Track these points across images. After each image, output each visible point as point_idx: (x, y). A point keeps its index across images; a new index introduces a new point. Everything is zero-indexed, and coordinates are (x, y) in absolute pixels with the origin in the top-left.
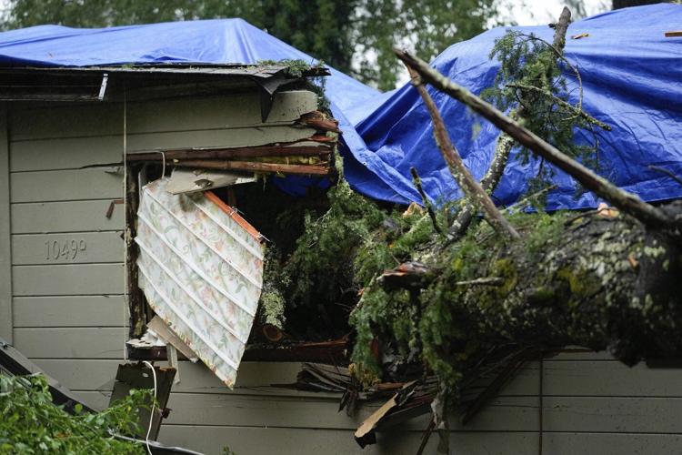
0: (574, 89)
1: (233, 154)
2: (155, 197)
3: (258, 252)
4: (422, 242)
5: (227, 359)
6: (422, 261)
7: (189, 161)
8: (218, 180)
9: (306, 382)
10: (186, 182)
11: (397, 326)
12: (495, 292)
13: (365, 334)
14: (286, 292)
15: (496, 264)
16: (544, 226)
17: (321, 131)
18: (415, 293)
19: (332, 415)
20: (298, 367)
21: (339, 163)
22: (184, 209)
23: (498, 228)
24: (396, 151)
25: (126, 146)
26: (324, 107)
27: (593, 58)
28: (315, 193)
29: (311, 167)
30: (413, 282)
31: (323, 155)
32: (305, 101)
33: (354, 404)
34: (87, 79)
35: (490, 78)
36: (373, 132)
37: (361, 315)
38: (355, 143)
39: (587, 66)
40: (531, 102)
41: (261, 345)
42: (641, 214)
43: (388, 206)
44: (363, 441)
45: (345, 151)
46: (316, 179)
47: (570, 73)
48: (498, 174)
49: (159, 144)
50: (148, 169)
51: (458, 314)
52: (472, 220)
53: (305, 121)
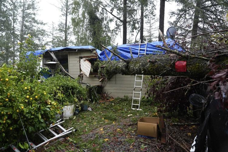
0: (118, 50)
1: (89, 56)
2: (82, 60)
3: (90, 65)
4: (104, 64)
5: (88, 75)
6: (104, 66)
7: (85, 57)
8: (87, 59)
9: (95, 77)
10: (84, 59)
11: (102, 72)
12: (111, 68)
13: (99, 72)
14: (93, 69)
15: (111, 66)
16: (115, 62)
17: (96, 54)
18: (104, 68)
19: (97, 79)
20: (95, 75)
21: (98, 57)
22: (84, 61)
23: (111, 62)
24: (103, 56)
25: (79, 56)
26: (96, 52)
27: (120, 47)
28: (96, 60)
29: (95, 57)
30: (103, 68)
31: (96, 56)
32: (95, 52)
33: (99, 79)
34: (75, 50)
35: (111, 49)
36: (101, 55)
37: (99, 71)
38: (99, 55)
39: (119, 48)
40: (114, 51)
41: (91, 73)
42: (124, 60)
43: (102, 61)
44: (100, 82)
45: (98, 56)
46: (96, 58)
47: (118, 49)
48: (111, 58)
49: (82, 55)
50: (81, 58)
51: (107, 71)
52: (109, 62)
53: (95, 53)
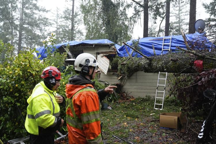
0: (140, 45)
1: (106, 52)
2: (99, 56)
3: (109, 62)
4: (125, 61)
5: (106, 72)
6: (125, 62)
7: (102, 53)
8: (105, 55)
9: (113, 74)
10: (102, 55)
11: (122, 69)
12: (132, 65)
13: (119, 69)
14: (111, 65)
15: (132, 63)
16: (137, 59)
17: (115, 50)
18: (124, 65)
19: (116, 77)
20: (113, 73)
21: (117, 53)
22: (102, 57)
23: (132, 59)
24: (122, 52)
25: (96, 51)
26: (115, 47)
27: (142, 42)
28: (114, 56)
29: (114, 53)
30: (124, 64)
31: (115, 52)
32: (113, 47)
33: (118, 76)
34: (92, 45)
35: (132, 44)
36: (120, 50)
37: (119, 68)
38: (118, 51)
39: (141, 43)
40: (136, 47)
41: (109, 71)
42: (146, 58)
43: (121, 57)
44: (119, 80)
45: (117, 52)
46: (114, 54)
47: (139, 44)
48: (132, 54)
49: (99, 51)
50: (98, 54)
51: (128, 68)
52: (130, 58)
53: (113, 49)
